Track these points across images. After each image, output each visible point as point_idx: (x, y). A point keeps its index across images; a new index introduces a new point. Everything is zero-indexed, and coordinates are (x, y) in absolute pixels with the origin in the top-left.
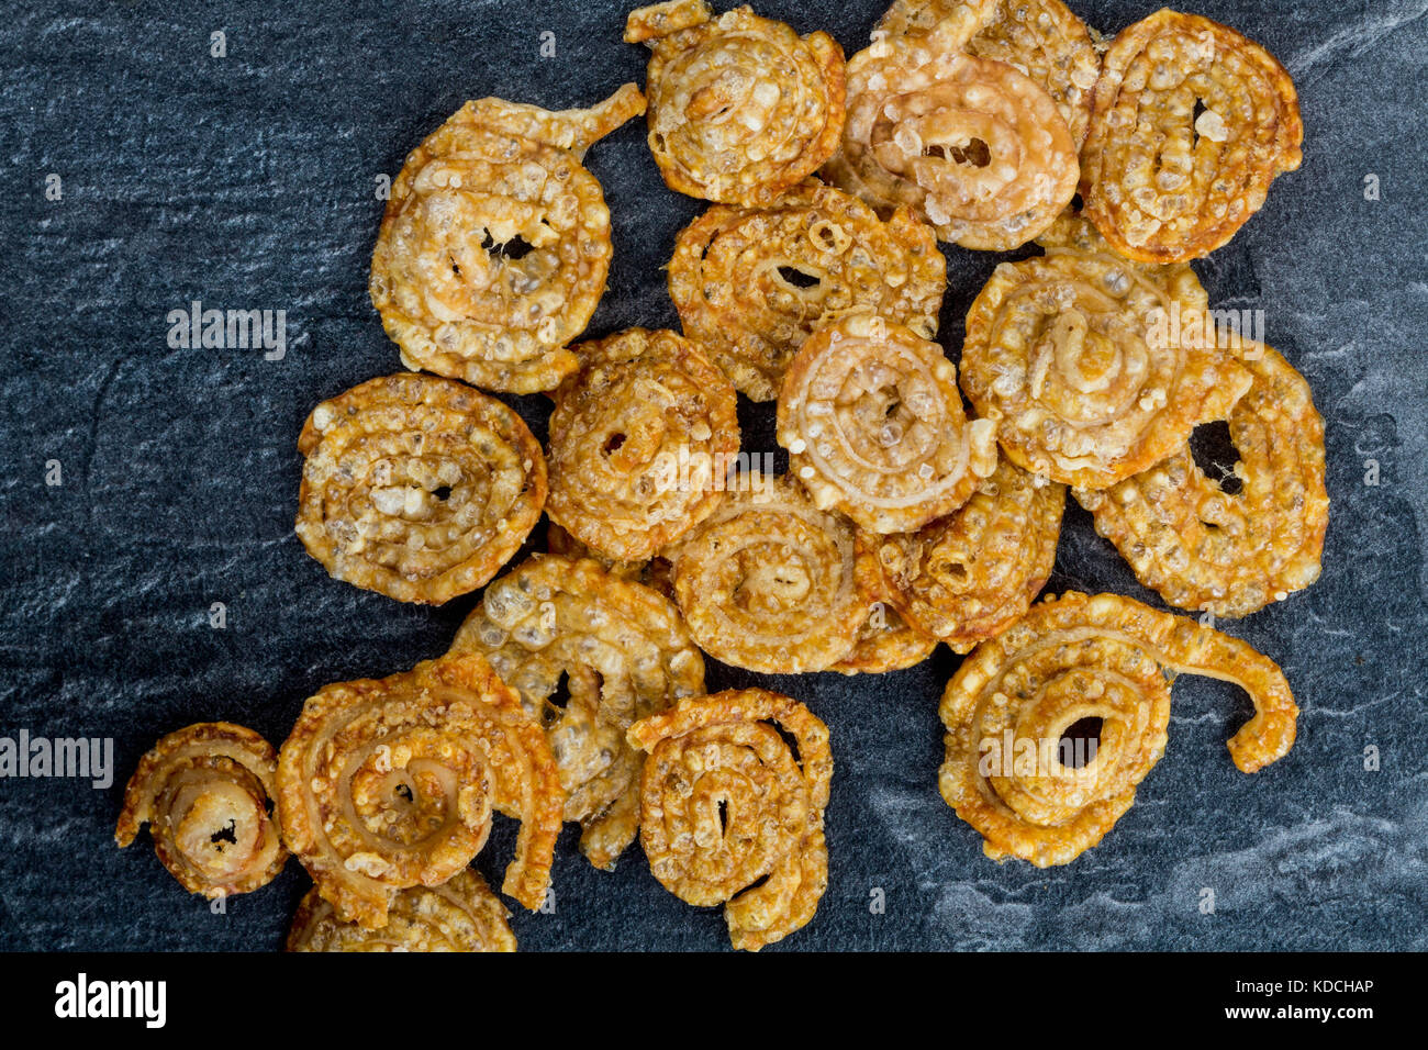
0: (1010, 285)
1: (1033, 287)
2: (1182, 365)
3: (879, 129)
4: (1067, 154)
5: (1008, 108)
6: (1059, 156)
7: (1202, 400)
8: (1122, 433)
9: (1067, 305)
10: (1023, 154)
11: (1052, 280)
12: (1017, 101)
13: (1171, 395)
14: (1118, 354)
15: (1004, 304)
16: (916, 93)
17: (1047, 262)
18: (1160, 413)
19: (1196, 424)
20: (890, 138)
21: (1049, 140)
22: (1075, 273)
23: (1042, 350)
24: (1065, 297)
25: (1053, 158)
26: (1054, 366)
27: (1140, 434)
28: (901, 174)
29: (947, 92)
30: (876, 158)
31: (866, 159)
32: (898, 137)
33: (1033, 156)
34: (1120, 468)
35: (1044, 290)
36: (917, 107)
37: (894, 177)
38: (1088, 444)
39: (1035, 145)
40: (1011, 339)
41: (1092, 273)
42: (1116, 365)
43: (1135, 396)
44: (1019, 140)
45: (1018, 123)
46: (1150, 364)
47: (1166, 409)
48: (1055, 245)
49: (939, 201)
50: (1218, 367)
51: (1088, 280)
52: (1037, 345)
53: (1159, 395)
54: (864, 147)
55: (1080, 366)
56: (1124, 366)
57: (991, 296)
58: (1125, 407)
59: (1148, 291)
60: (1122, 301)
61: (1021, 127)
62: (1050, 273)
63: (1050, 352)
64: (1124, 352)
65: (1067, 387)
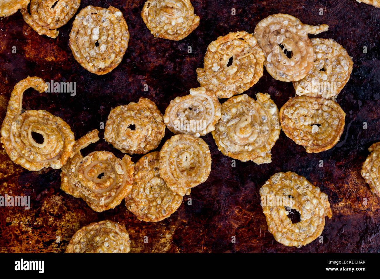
0: (244, 100)
1: (248, 104)
2: (261, 147)
3: (276, 32)
4: (306, 72)
5: (305, 52)
6: (304, 70)
7: (258, 157)
8: (236, 148)
9: (250, 114)
10: (299, 63)
11: (252, 107)
12: (307, 53)
13: (253, 150)
14: (250, 134)
15: (239, 102)
16: (291, 32)
17: (255, 102)
18: (247, 151)
19: (252, 160)
20: (277, 36)
21: (306, 65)
22: (258, 110)
23: (237, 118)
24: (252, 112)
25: (303, 70)
26: (236, 124)
27: (240, 151)
28: (271, 44)
29: (297, 38)
30: (270, 36)
31: (267, 35)
32: (278, 37)
33: (300, 65)
34: (230, 154)
35: (249, 107)
36: (288, 35)
37: (269, 43)
38: (228, 144)
39: (303, 63)
40: (234, 111)
41: (261, 113)
42: (248, 135)
43: (246, 144)
44: (301, 60)
45: (303, 57)
46: (255, 141)
47: (249, 152)
48: (260, 101)
49: (272, 56)
50: (267, 154)
51: (259, 113)
52: (237, 116)
53: (251, 148)
54: (269, 32)
55: (241, 129)
56: (249, 137)
57: (238, 99)
58: (242, 144)
59: (268, 126)
60: (261, 124)
61: (303, 58)
62: (253, 105)
63: (238, 120)
64: (252, 134)
65: (234, 130)
